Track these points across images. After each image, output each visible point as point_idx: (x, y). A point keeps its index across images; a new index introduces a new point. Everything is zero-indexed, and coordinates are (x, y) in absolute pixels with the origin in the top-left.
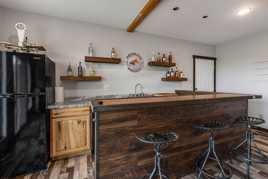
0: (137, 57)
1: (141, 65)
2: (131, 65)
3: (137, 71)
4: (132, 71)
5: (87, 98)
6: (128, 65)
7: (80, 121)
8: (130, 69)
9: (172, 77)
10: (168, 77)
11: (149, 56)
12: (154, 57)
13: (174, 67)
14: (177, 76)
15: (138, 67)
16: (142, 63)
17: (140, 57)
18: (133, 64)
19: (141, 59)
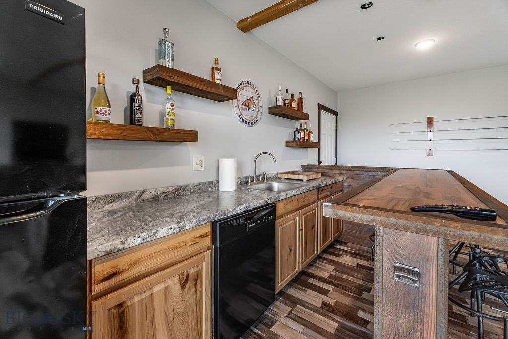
0: (253, 91)
1: (259, 111)
2: (243, 109)
3: (254, 123)
4: (246, 122)
5: (151, 194)
6: (238, 107)
7: (188, 276)
8: (242, 117)
9: (302, 140)
10: (297, 139)
11: (270, 93)
12: (281, 97)
13: (303, 122)
14: (307, 138)
15: (255, 113)
16: (261, 106)
17: (258, 94)
18: (248, 106)
19: (259, 97)
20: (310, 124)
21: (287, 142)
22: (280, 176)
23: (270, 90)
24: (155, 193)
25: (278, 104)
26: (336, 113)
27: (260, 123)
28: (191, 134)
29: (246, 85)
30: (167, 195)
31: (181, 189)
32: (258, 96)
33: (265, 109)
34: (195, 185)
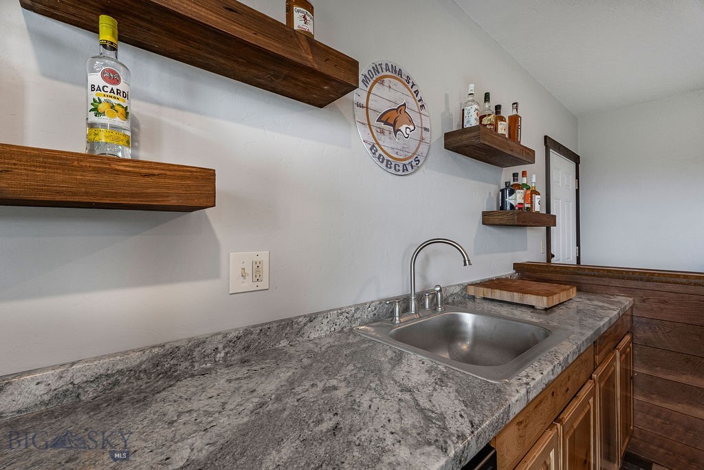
0: (407, 91)
1: (422, 140)
2: (382, 132)
3: (409, 167)
4: (388, 164)
6: (369, 125)
8: (380, 152)
9: (519, 208)
10: (508, 207)
11: (447, 102)
12: (475, 106)
13: (519, 169)
14: (529, 206)
15: (413, 145)
16: (426, 129)
17: (418, 98)
18: (394, 125)
19: (422, 106)
20: (534, 176)
21: (485, 214)
22: (471, 291)
23: (447, 96)
24: (61, 383)
25: (467, 125)
26: (575, 159)
27: (423, 168)
28: (182, 178)
29: (388, 73)
30: (116, 383)
31: (179, 354)
32: (420, 104)
33: (437, 136)
34: (230, 336)
